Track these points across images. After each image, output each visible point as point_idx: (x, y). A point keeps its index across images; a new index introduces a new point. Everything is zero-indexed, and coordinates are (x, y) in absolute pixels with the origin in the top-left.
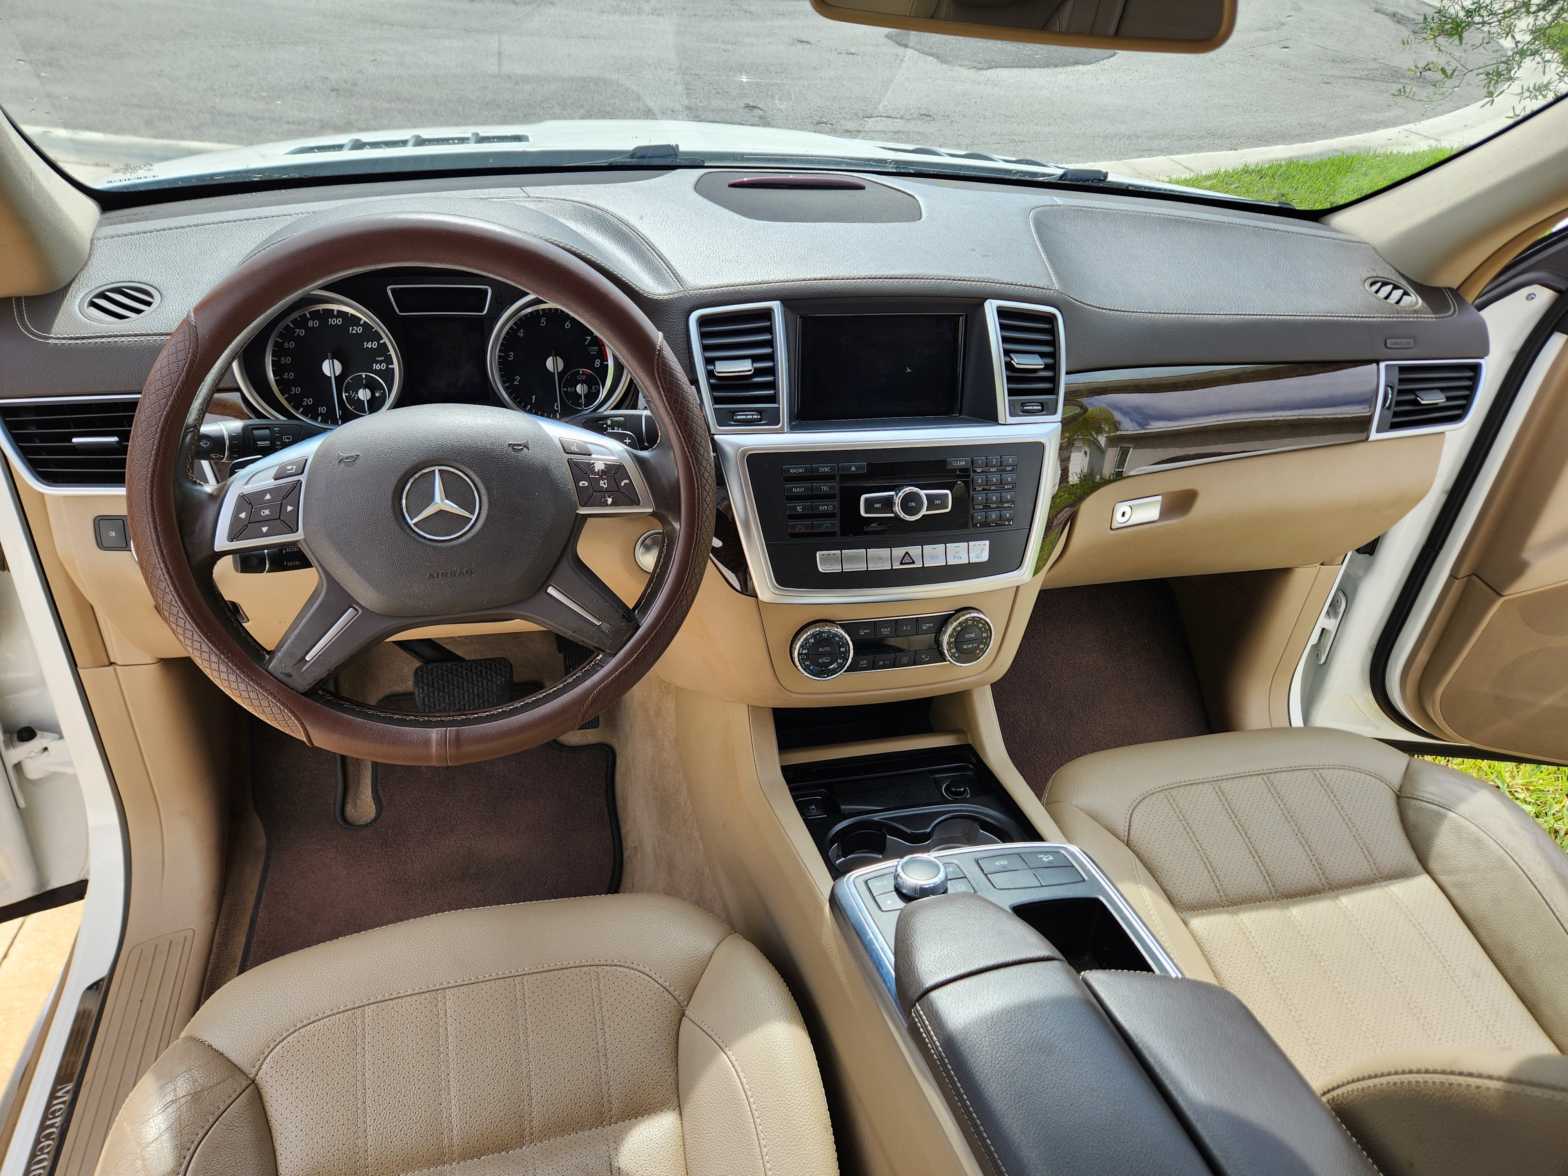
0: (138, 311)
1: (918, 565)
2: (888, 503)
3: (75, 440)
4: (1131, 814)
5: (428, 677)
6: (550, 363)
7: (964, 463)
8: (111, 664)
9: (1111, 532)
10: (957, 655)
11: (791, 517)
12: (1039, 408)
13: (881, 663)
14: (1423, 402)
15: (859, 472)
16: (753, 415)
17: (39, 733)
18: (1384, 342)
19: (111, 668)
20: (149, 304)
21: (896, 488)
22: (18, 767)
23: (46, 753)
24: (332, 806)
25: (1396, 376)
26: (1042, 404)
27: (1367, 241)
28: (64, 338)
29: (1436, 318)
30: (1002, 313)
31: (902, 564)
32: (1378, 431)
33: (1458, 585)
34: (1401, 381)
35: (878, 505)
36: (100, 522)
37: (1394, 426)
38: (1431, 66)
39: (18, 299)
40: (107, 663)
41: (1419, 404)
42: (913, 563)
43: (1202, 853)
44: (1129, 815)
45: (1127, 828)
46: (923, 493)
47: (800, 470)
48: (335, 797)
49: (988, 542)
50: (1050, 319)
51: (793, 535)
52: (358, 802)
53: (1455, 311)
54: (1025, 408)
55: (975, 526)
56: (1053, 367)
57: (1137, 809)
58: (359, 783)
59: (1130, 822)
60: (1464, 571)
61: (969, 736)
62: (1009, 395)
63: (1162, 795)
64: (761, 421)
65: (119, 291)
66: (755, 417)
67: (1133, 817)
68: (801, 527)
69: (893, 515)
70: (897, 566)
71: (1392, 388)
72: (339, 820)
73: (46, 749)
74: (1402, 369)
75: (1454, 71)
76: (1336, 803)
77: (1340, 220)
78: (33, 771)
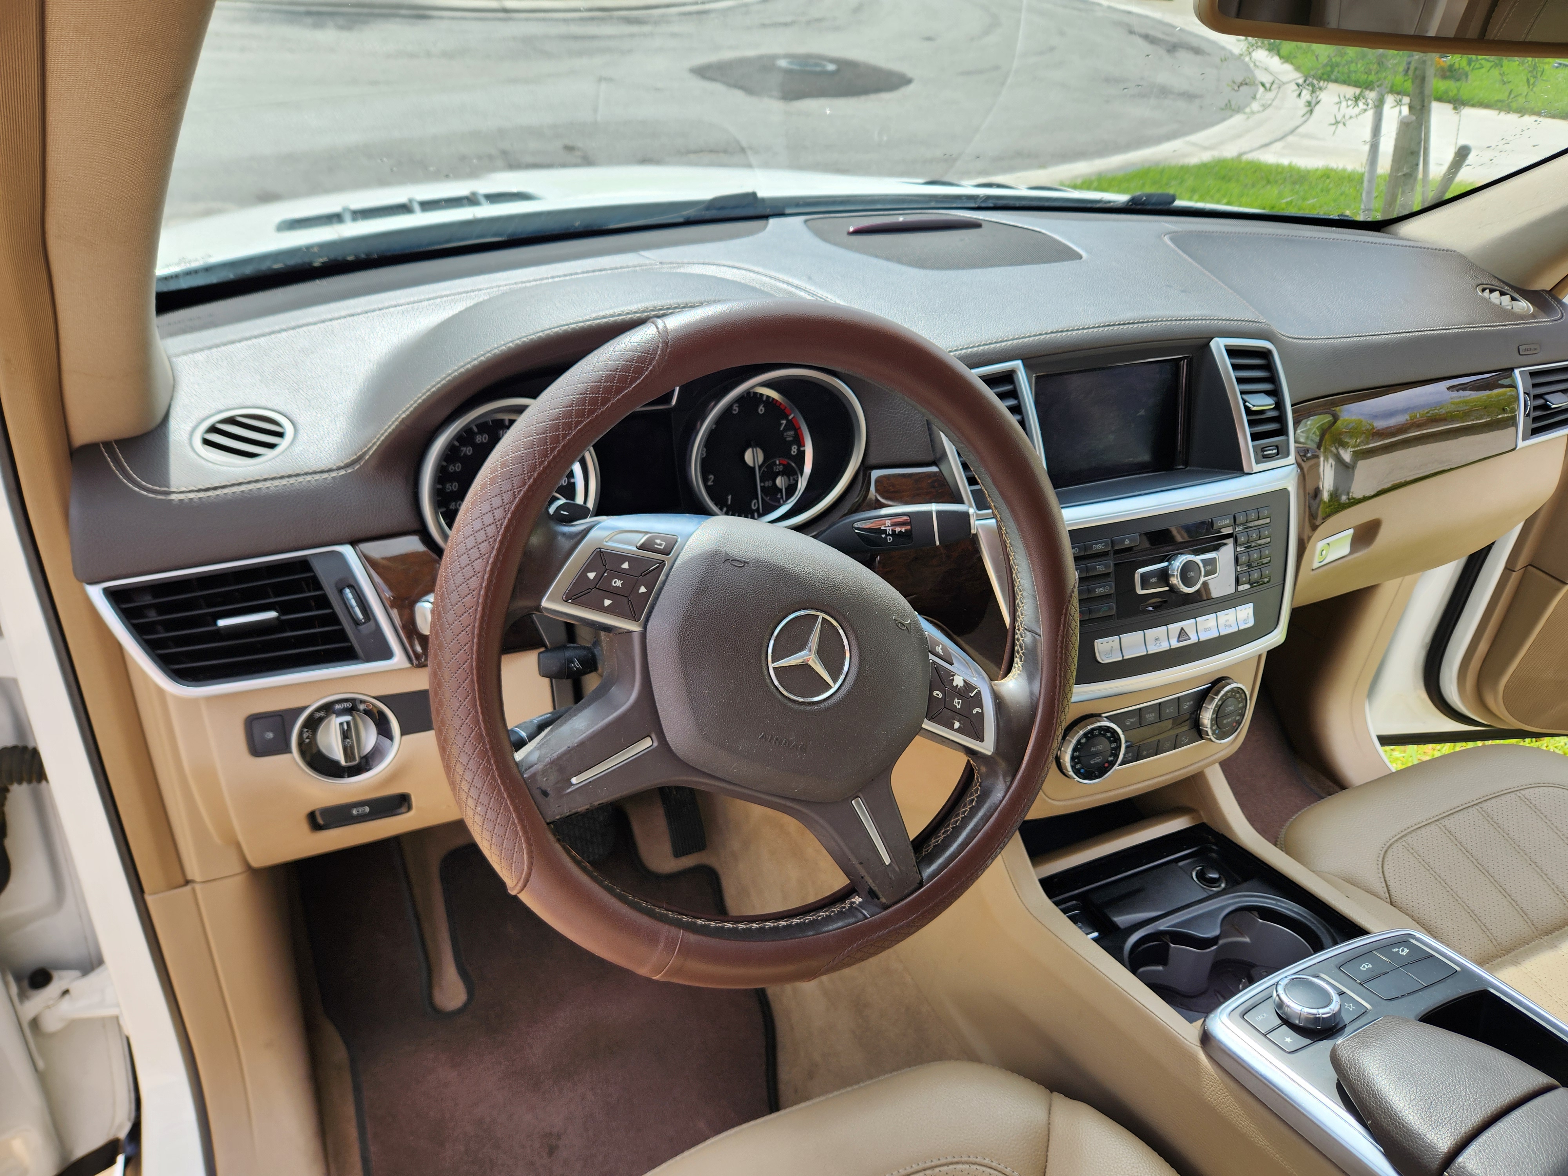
0: (272, 446)
1: (1194, 639)
2: (1164, 576)
3: (222, 623)
4: (1383, 872)
6: (748, 456)
8: (187, 882)
9: (1312, 573)
10: (1217, 732)
12: (1275, 451)
13: (1145, 753)
14: (1553, 406)
15: (1132, 545)
17: (56, 975)
18: (1517, 349)
19: (188, 888)
20: (280, 435)
21: (1168, 558)
22: (35, 1023)
23: (67, 997)
24: (418, 995)
25: (1530, 382)
26: (1277, 447)
27: (1453, 249)
28: (190, 491)
29: (1552, 321)
30: (1232, 352)
31: (1178, 641)
32: (1524, 439)
33: (1515, 577)
34: (1535, 386)
35: (1154, 580)
36: (253, 722)
37: (1535, 432)
38: (1247, 81)
39: (107, 445)
40: (182, 881)
41: (1549, 408)
42: (1189, 638)
43: (1461, 902)
44: (1381, 873)
45: (1386, 888)
46: (1198, 559)
48: (421, 982)
49: (1251, 605)
50: (1265, 354)
52: (445, 985)
53: (1562, 314)
54: (1266, 453)
56: (1279, 405)
57: (1386, 864)
58: (441, 960)
59: (1385, 881)
60: (1521, 562)
61: (1202, 813)
62: (1253, 440)
63: (1399, 844)
65: (232, 421)
67: (1387, 875)
69: (1167, 588)
70: (1175, 644)
71: (1527, 394)
72: (428, 1010)
73: (66, 992)
74: (1533, 374)
75: (1272, 84)
76: (1550, 824)
77: (1410, 229)
78: (51, 1023)
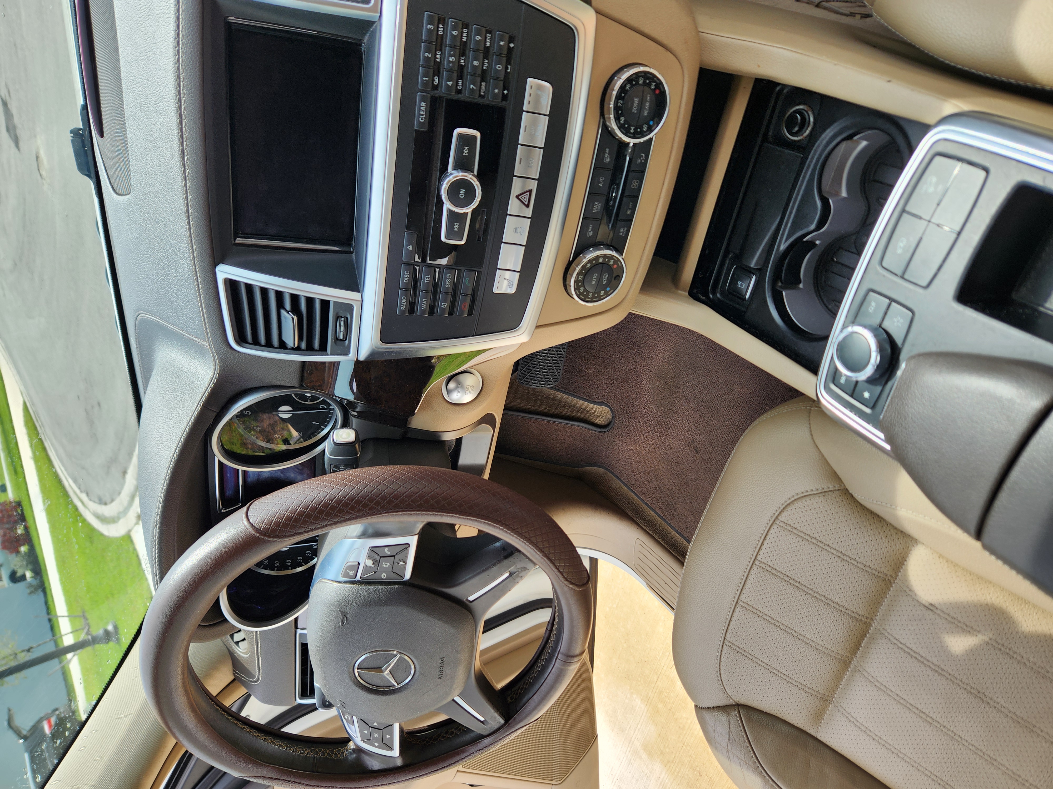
1: (533, 185)
2: (456, 218)
5: (526, 378)
7: (423, 104)
10: (653, 122)
11: (451, 314)
15: (414, 242)
16: (340, 326)
24: (593, 432)
31: (528, 206)
35: (456, 225)
42: (530, 191)
47: (404, 300)
48: (588, 429)
49: (529, 81)
51: (470, 314)
52: (596, 414)
55: (505, 97)
58: (584, 409)
64: (347, 319)
66: (342, 323)
68: (464, 305)
69: (469, 219)
70: (529, 212)
72: (603, 430)
